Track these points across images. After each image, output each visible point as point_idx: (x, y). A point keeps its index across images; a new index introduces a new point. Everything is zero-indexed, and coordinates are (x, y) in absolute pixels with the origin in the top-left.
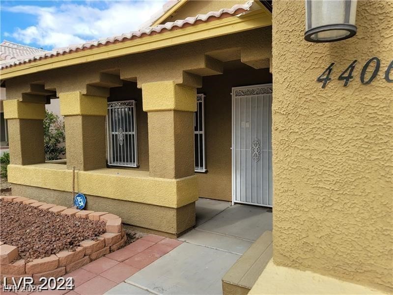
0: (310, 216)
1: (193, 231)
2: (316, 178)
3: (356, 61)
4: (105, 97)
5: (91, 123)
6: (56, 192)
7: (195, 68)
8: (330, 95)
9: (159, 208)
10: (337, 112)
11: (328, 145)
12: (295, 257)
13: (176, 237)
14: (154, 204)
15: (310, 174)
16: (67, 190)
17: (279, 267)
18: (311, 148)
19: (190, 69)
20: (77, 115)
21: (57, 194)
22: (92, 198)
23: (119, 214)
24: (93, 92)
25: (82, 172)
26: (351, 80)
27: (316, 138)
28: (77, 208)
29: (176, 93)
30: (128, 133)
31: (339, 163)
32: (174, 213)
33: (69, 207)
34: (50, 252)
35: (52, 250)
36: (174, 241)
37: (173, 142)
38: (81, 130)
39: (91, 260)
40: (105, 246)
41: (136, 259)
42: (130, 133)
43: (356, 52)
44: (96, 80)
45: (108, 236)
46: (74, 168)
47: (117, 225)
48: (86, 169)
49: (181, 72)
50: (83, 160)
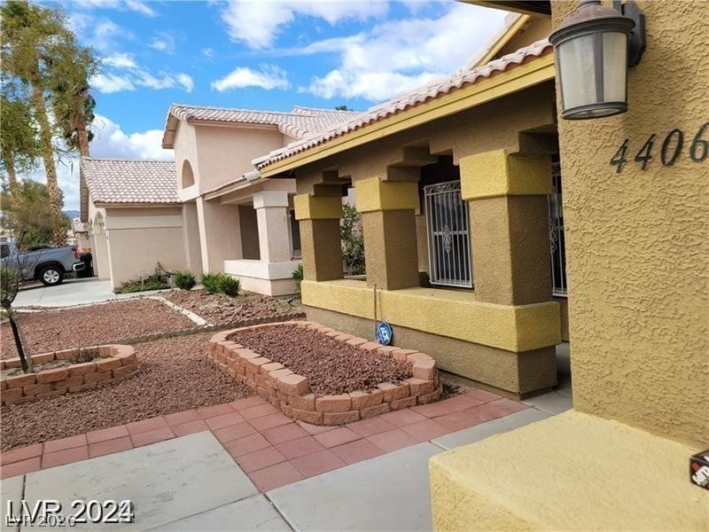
0: (613, 346)
1: (553, 394)
2: (617, 295)
3: (654, 135)
4: (414, 182)
5: (397, 221)
6: (356, 319)
7: (537, 126)
8: (627, 182)
9: (491, 350)
10: (637, 205)
11: (629, 250)
12: (597, 400)
13: (518, 398)
14: (483, 343)
15: (610, 289)
16: (368, 317)
17: (578, 413)
18: (609, 254)
19: (530, 128)
20: (377, 211)
21: (356, 321)
22: (399, 329)
23: (434, 356)
24: (396, 176)
25: (386, 292)
26: (649, 161)
27: (614, 240)
28: (381, 342)
29: (510, 169)
30: (456, 233)
31: (643, 273)
32: (513, 360)
33: (370, 340)
34: (342, 390)
35: (345, 387)
36: (515, 403)
37: (508, 247)
38: (382, 231)
39: (392, 410)
40: (410, 395)
41: (452, 419)
42: (461, 232)
43: (654, 123)
44: (398, 158)
45: (414, 381)
46: (375, 285)
47: (427, 367)
48: (391, 288)
49: (517, 135)
50: (386, 275)
